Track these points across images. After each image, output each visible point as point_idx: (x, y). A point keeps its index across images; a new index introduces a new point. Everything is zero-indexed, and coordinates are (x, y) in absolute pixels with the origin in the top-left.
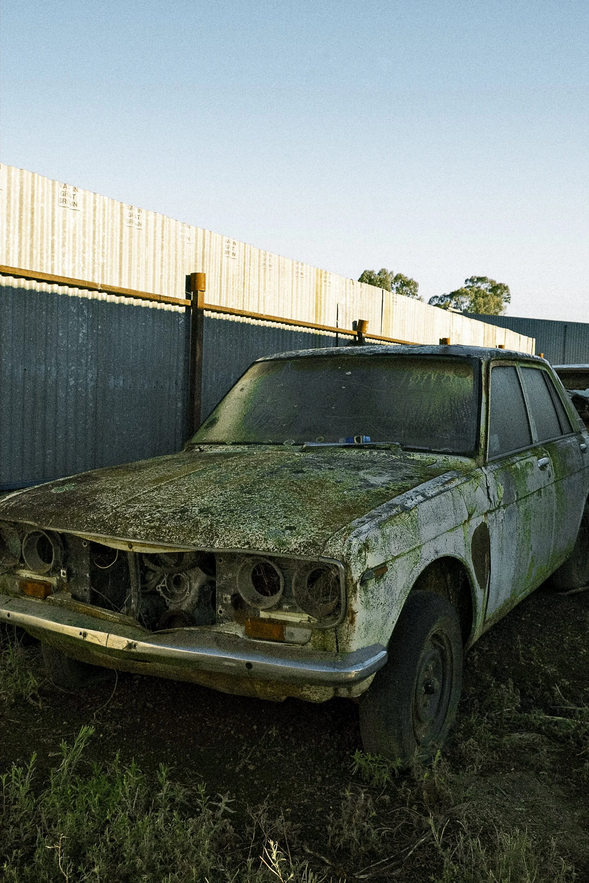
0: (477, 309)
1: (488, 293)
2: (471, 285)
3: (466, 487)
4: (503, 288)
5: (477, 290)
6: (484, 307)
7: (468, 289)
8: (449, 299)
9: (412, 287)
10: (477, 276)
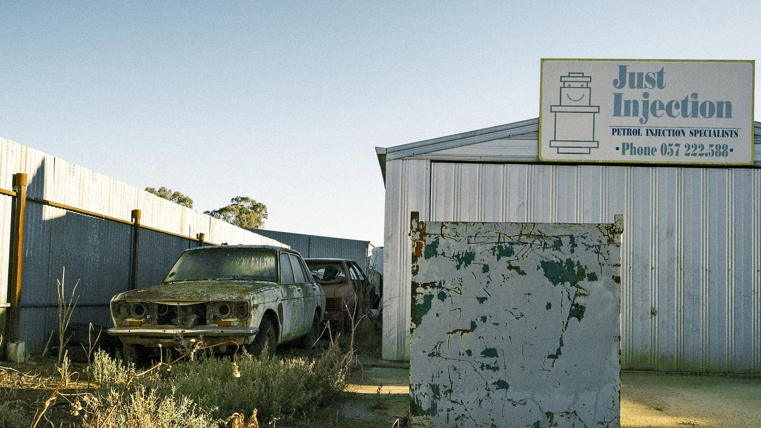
0: (241, 223)
1: (250, 210)
2: (236, 203)
3: (276, 290)
4: (262, 207)
5: (241, 207)
6: (247, 221)
7: (234, 207)
8: (218, 214)
9: (188, 203)
10: (241, 196)
